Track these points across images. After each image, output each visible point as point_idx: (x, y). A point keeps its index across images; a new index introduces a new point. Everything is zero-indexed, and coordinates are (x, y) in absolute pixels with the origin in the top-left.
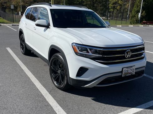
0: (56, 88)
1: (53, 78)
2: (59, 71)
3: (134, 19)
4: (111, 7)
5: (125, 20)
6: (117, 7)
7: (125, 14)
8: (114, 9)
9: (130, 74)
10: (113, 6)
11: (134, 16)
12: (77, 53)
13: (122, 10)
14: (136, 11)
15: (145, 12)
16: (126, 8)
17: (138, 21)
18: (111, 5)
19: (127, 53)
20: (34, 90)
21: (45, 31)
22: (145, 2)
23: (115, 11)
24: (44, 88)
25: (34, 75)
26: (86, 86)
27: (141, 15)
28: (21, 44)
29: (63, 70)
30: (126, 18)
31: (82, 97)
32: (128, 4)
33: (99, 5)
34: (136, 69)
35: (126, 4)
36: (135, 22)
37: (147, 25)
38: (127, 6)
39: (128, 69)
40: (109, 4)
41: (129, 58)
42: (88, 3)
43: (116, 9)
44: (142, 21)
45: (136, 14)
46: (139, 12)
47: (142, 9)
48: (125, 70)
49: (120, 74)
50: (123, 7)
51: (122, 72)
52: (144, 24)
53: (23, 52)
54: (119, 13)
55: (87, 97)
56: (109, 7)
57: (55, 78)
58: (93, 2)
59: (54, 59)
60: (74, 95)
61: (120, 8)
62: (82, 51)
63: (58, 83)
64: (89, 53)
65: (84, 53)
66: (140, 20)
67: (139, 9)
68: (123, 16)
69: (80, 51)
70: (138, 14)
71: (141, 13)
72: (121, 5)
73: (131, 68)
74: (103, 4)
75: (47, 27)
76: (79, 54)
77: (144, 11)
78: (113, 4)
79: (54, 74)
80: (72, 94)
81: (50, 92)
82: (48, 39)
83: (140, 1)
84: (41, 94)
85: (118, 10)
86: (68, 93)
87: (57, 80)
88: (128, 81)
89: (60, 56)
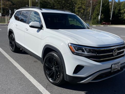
0: (51, 83)
1: (47, 75)
2: (53, 68)
3: (95, 21)
4: (77, 10)
5: (87, 21)
6: (81, 11)
7: (87, 16)
8: (79, 12)
9: (117, 70)
10: (78, 10)
11: (95, 18)
12: (73, 52)
13: (85, 14)
14: (96, 14)
15: (104, 15)
16: (88, 12)
17: (98, 22)
18: (77, 9)
19: (115, 51)
20: (31, 86)
21: (38, 31)
22: (103, 7)
23: (79, 14)
24: (39, 84)
25: (27, 71)
26: (81, 82)
27: (100, 18)
28: (11, 43)
29: (58, 68)
30: (88, 19)
31: (76, 91)
32: (90, 9)
33: (67, 9)
34: (121, 64)
35: (88, 9)
36: (96, 22)
37: (106, 25)
38: (89, 10)
39: (116, 65)
40: (75, 8)
41: (116, 55)
42: (58, 7)
43: (81, 12)
44: (101, 22)
45: (96, 17)
46: (99, 15)
47: (101, 13)
48: (114, 66)
49: (110, 70)
50: (86, 11)
51: (111, 68)
52: (104, 24)
53: (13, 50)
54: (83, 16)
55: (80, 91)
56: (75, 10)
57: (49, 75)
58: (63, 7)
59: (48, 58)
60: (68, 90)
61: (84, 12)
62: (78, 51)
63: (53, 79)
64: (84, 52)
65: (80, 52)
66: (99, 22)
67: (99, 12)
68: (86, 18)
69: (76, 50)
70: (98, 17)
71: (101, 16)
72: (84, 9)
73: (118, 64)
74: (70, 8)
75: (40, 28)
76: (75, 53)
77: (102, 14)
78: (78, 8)
79: (48, 70)
80: (67, 89)
81: (46, 88)
82: (42, 39)
83: (99, 7)
84: (39, 90)
85: (82, 13)
86: (63, 88)
87: (52, 77)
88: (115, 75)
89: (55, 54)
